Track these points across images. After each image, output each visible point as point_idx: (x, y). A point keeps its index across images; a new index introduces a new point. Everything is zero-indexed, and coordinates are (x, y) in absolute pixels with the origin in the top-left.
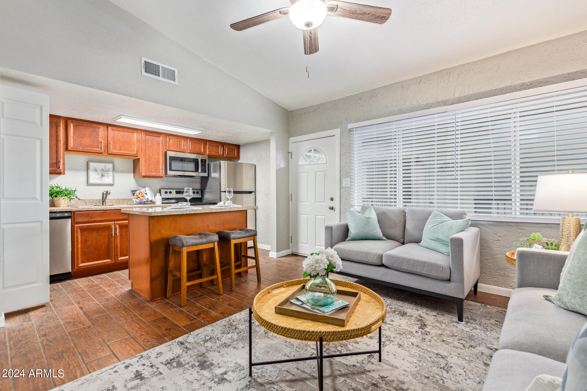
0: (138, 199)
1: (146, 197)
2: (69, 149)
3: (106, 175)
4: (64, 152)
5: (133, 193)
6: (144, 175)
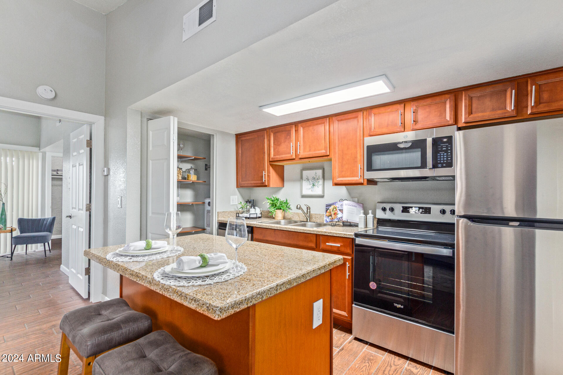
0: (330, 217)
1: (339, 216)
2: (271, 160)
3: (317, 184)
4: (269, 164)
5: (326, 208)
6: (336, 181)
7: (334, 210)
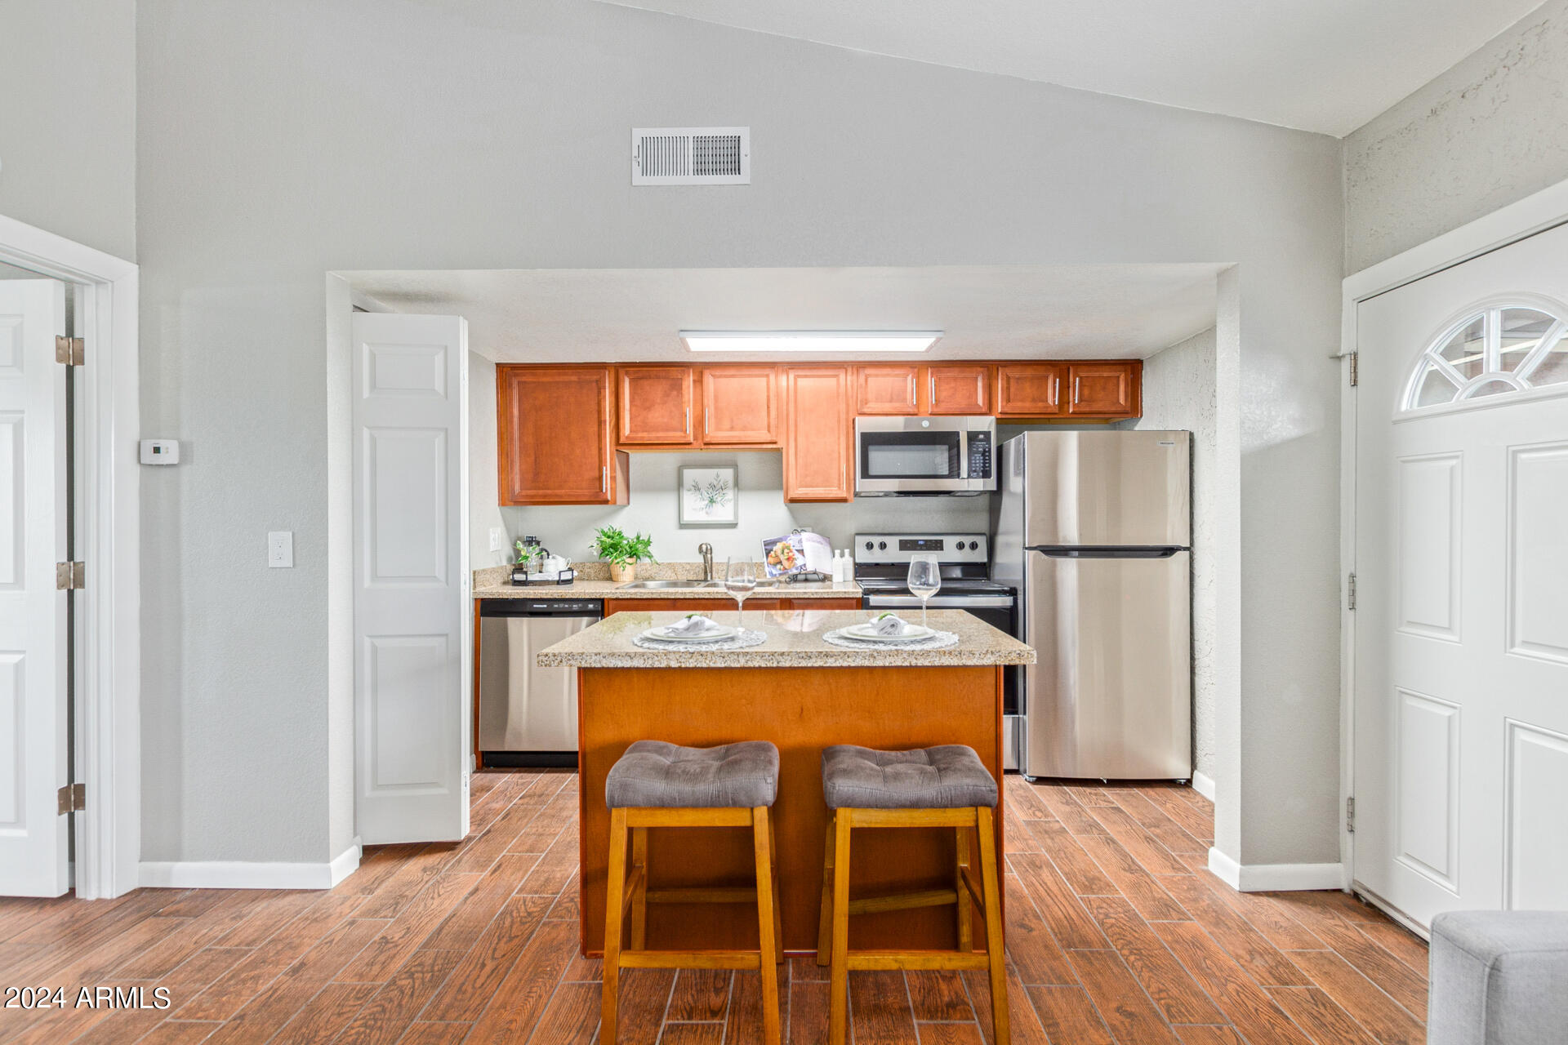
0: (779, 566)
1: (800, 561)
2: (622, 441)
3: (720, 499)
4: (614, 449)
5: (766, 549)
6: (793, 494)
7: (786, 551)
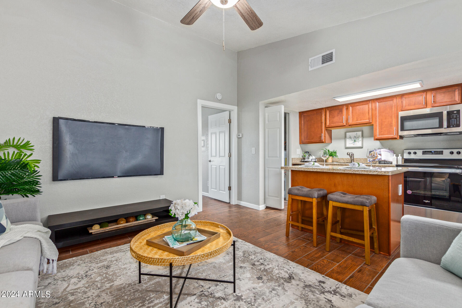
1: (379, 157)
2: (327, 127)
3: (357, 140)
4: (325, 129)
6: (376, 137)
7: (375, 154)
